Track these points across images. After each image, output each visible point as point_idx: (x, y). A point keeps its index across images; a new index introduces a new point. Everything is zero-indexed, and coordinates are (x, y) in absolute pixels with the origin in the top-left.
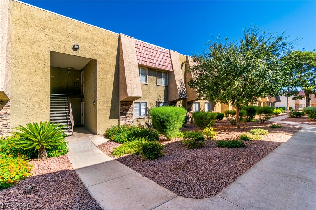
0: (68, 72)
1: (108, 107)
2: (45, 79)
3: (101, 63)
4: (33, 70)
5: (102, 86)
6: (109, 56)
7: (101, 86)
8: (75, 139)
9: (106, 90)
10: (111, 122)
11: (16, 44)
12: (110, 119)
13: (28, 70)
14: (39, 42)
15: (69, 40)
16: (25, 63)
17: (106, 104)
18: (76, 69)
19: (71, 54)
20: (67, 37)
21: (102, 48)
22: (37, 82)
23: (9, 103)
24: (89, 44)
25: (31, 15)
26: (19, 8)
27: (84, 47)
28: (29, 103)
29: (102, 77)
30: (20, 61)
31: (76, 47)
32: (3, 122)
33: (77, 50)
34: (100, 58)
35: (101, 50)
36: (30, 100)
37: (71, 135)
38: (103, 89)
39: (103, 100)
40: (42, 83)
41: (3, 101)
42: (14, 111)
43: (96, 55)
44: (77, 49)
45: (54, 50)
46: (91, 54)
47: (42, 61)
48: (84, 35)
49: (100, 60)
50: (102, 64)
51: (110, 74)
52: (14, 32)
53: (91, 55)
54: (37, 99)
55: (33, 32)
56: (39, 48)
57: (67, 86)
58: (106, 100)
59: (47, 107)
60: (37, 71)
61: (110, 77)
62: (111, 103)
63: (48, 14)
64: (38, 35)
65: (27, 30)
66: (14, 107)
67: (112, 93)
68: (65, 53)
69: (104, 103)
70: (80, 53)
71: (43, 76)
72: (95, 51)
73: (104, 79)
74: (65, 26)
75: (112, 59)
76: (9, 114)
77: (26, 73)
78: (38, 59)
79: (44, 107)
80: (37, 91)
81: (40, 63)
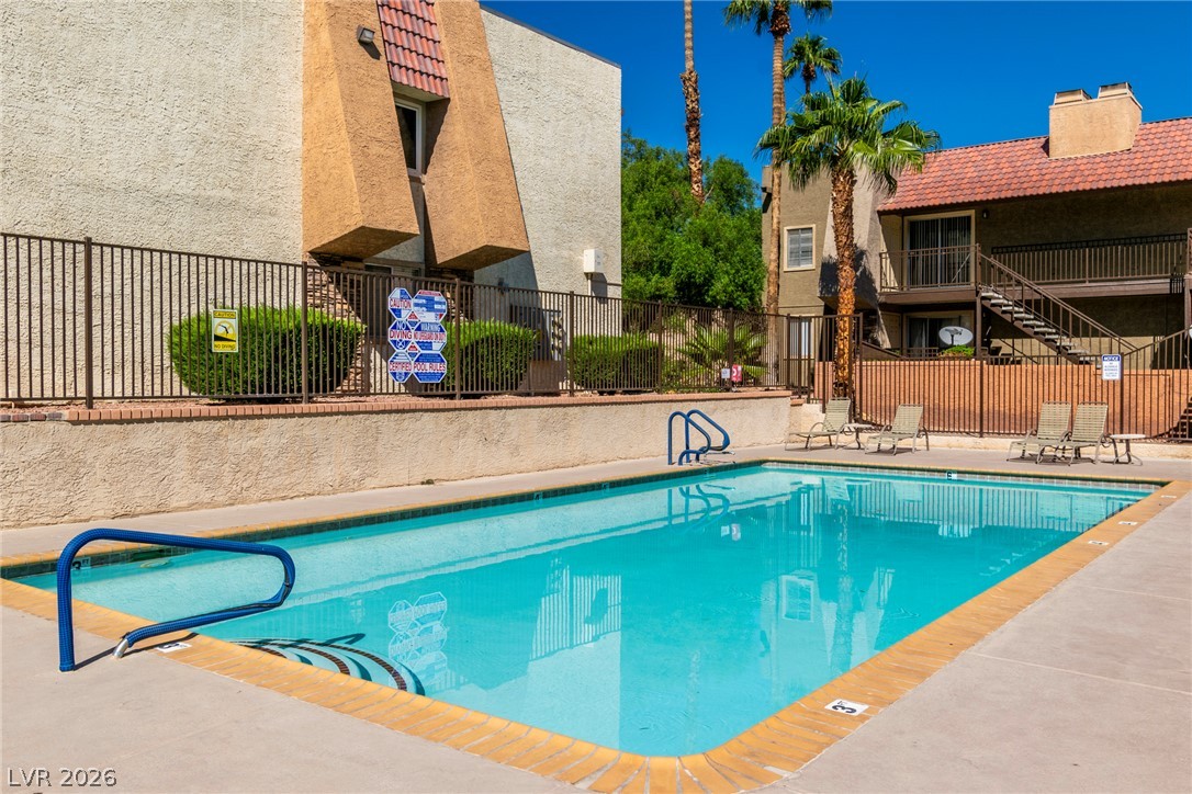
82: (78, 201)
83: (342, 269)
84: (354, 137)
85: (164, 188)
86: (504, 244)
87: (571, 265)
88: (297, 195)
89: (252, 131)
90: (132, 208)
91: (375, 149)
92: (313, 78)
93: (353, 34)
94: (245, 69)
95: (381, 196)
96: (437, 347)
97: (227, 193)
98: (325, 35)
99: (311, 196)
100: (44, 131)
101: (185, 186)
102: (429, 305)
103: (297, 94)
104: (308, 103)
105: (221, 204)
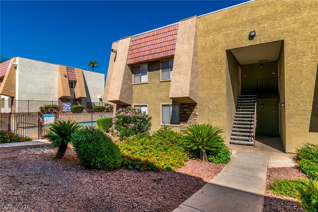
0: (262, 67)
1: (306, 110)
2: (222, 81)
3: (291, 42)
4: (213, 74)
5: (294, 78)
6: (306, 26)
7: (292, 79)
8: (252, 151)
9: (301, 83)
10: (312, 137)
11: (201, 54)
12: (310, 131)
13: (209, 75)
14: (216, 45)
15: (245, 29)
16: (207, 69)
17: (302, 105)
18: (271, 60)
19: (247, 45)
20: (243, 26)
21: (293, 18)
22: (215, 85)
23: (198, 106)
24: (271, 23)
25: (211, 22)
26: (203, 21)
27: (264, 29)
28: (210, 106)
29: (293, 63)
30: (203, 68)
31: (252, 34)
32: (194, 122)
33: (255, 38)
34: (288, 35)
35: (291, 22)
36: (211, 103)
37: (252, 145)
38: (296, 82)
39: (297, 99)
40: (219, 86)
41: (194, 104)
42: (201, 113)
43: (282, 33)
44: (254, 36)
45: (230, 48)
46: (275, 35)
47: (219, 63)
48: (263, 14)
49: (289, 38)
50: (293, 43)
51: (310, 55)
52: (199, 44)
53: (273, 36)
54: (216, 102)
55: (212, 38)
56: (217, 51)
57: (257, 84)
58: (301, 99)
59: (224, 109)
60: (215, 74)
61: (309, 60)
62: (312, 104)
63: (223, 12)
64: (216, 39)
65: (208, 38)
66: (200, 109)
67: (314, 86)
68: (240, 47)
69: (299, 105)
70: (258, 40)
71: (220, 78)
72: (279, 28)
73: (297, 67)
74: (240, 15)
75: (313, 28)
76: (197, 115)
77: (207, 78)
78: (216, 62)
79: (222, 109)
80: (215, 94)
81: (218, 65)
82: (31, 95)
83: (63, 100)
84: (63, 86)
85: (41, 93)
86: (83, 96)
87: (96, 98)
88: (57, 92)
89: (51, 86)
90: (37, 95)
91: (65, 87)
92: (59, 80)
93: (63, 75)
94: (51, 80)
95: (66, 92)
96: (69, 108)
97: (48, 93)
98: (60, 76)
99: (59, 92)
100: (27, 88)
101: (43, 92)
102: (68, 104)
103: (57, 82)
104: (58, 83)
105: (47, 94)
